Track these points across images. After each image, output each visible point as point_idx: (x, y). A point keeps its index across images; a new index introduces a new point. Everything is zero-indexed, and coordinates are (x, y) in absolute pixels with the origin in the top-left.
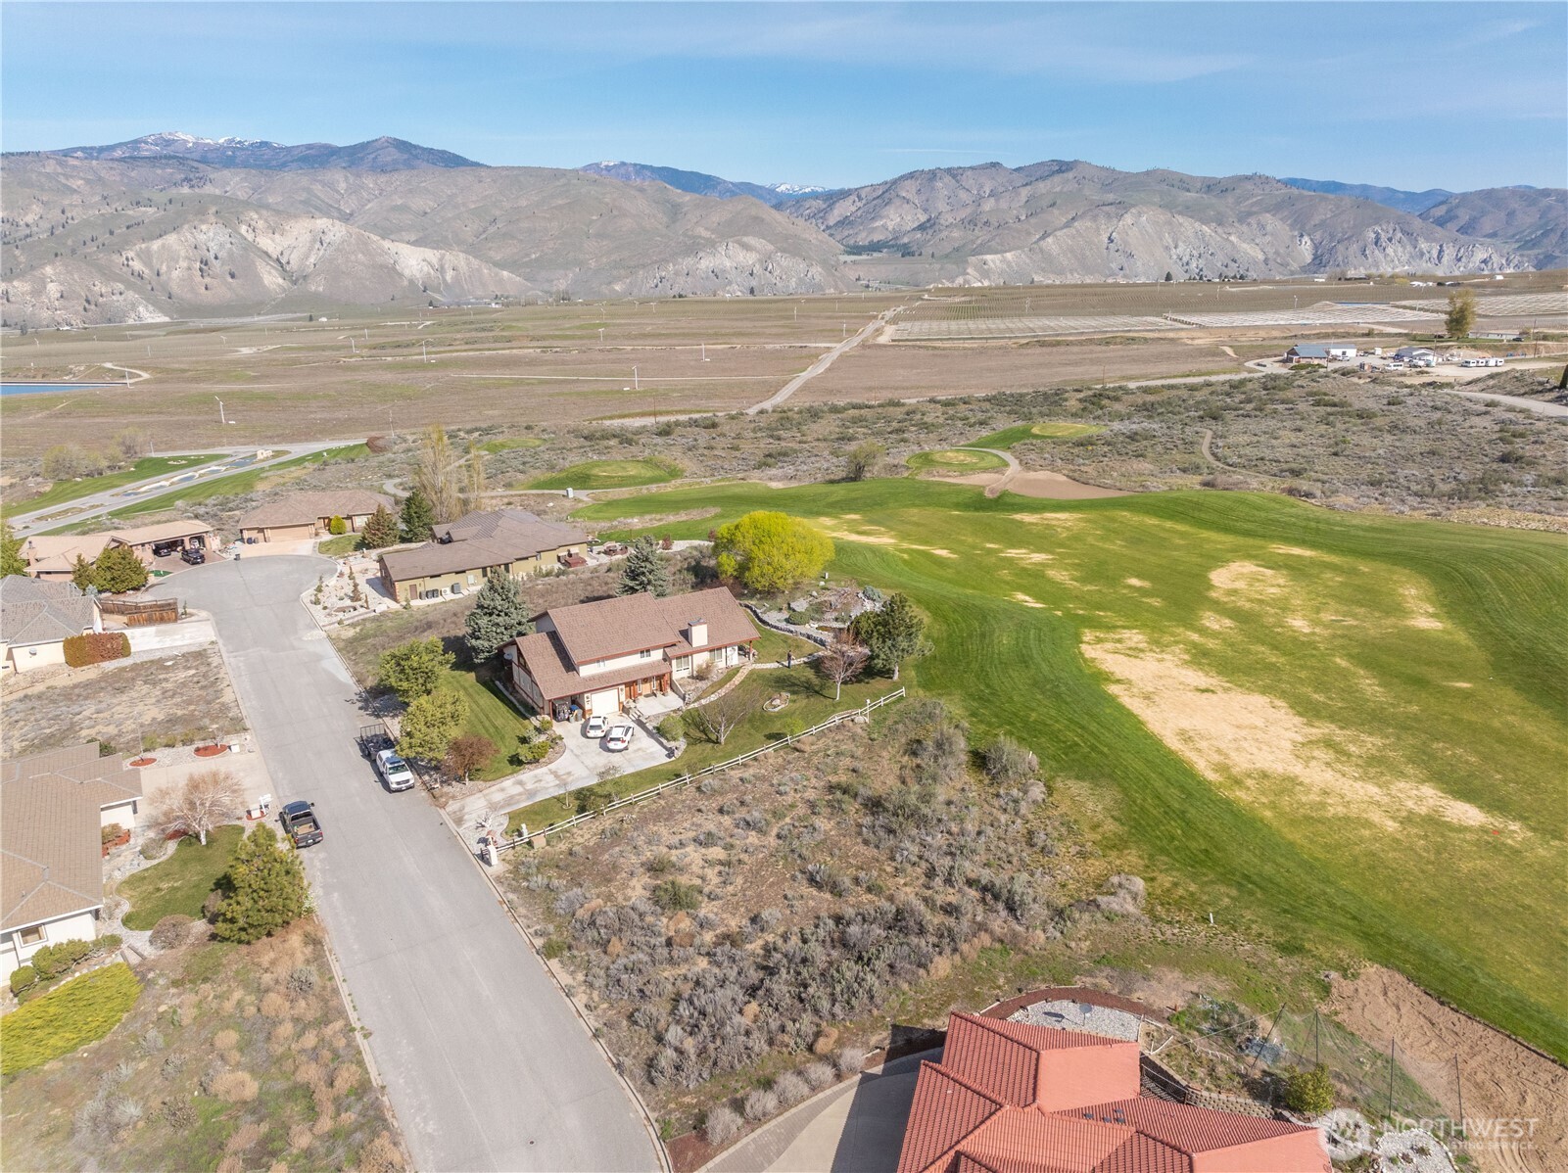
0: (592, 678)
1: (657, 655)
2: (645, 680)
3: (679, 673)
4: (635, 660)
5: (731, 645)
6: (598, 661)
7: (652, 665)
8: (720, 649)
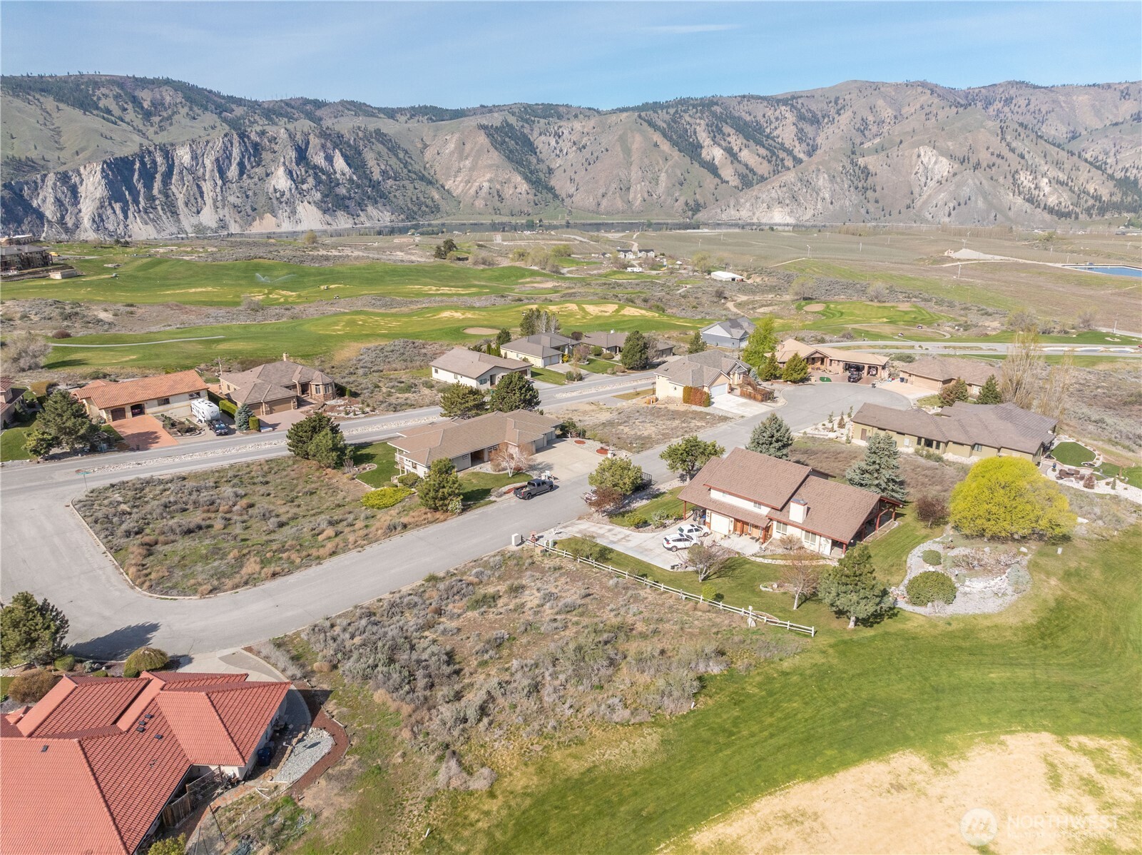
0: (715, 502)
1: (765, 511)
2: (756, 527)
3: (776, 534)
4: (748, 506)
5: (829, 538)
6: (724, 492)
7: (757, 516)
8: (814, 534)
